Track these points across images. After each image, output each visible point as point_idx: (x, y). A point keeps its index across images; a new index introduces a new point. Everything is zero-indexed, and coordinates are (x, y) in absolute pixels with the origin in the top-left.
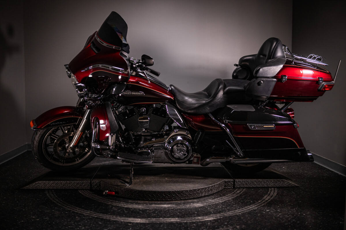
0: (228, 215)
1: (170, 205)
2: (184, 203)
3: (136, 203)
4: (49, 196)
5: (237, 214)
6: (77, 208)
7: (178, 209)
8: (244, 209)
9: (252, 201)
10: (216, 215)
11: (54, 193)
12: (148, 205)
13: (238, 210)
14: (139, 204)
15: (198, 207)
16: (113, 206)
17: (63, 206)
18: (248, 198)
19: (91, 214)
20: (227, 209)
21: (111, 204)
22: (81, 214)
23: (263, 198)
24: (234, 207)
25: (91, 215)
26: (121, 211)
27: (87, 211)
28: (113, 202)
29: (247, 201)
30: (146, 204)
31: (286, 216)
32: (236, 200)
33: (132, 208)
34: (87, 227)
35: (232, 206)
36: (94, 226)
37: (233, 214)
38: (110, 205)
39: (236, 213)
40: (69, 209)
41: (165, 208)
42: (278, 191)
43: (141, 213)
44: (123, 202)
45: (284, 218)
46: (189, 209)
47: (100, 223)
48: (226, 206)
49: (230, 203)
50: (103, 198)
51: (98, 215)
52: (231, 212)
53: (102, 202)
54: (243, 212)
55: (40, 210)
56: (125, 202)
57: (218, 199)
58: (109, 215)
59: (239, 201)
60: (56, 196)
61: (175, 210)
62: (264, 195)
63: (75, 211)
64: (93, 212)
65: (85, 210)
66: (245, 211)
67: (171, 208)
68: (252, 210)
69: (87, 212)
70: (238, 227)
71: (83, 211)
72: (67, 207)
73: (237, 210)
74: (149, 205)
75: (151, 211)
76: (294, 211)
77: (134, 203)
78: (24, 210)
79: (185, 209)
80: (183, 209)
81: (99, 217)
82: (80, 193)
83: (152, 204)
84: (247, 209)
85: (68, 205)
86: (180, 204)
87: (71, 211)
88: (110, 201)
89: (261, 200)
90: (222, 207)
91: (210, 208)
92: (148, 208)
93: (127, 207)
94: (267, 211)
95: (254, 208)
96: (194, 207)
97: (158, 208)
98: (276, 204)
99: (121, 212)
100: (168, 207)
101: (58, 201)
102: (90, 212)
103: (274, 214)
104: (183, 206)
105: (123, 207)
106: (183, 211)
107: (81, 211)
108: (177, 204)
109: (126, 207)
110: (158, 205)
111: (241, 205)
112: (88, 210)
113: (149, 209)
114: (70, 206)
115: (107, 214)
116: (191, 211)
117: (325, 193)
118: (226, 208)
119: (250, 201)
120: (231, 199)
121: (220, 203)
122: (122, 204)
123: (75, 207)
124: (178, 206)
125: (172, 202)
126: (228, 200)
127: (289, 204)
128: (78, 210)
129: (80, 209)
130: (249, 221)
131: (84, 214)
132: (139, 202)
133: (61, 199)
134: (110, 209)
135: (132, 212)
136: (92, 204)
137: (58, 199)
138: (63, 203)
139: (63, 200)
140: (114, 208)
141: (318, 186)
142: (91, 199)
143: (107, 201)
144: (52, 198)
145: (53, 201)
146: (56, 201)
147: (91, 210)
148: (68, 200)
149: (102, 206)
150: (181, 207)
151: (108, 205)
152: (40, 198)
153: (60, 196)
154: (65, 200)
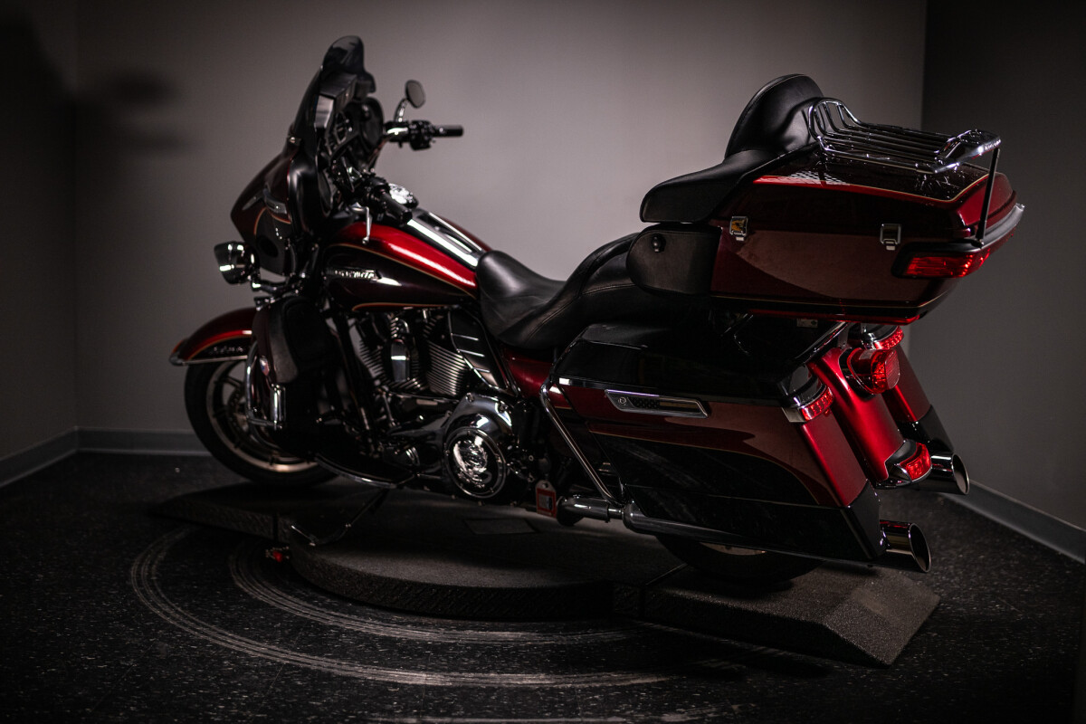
1: (520, 634)
2: (567, 629)
3: (414, 624)
4: (140, 595)
6: (226, 633)
7: (546, 645)
11: (156, 584)
12: (451, 629)
14: (425, 626)
15: (609, 643)
16: (341, 631)
17: (185, 625)
19: (270, 652)
21: (335, 624)
22: (239, 653)
25: (271, 658)
26: (367, 646)
27: (260, 644)
28: (342, 617)
30: (447, 627)
33: (401, 638)
34: (256, 695)
36: (278, 690)
38: (332, 627)
40: (202, 637)
41: (506, 642)
43: (428, 654)
44: (374, 618)
46: (581, 649)
47: (299, 683)
50: (310, 606)
51: (292, 658)
53: (308, 617)
55: (111, 638)
56: (379, 619)
58: (329, 660)
60: (163, 596)
61: (538, 650)
63: (218, 642)
64: (278, 646)
65: (250, 641)
67: (525, 641)
69: (258, 646)
70: (735, 707)
71: (246, 642)
72: (197, 631)
74: (454, 631)
75: (461, 648)
77: (409, 623)
78: (59, 635)
79: (570, 646)
80: (562, 647)
81: (297, 664)
82: (240, 588)
83: (464, 628)
85: (198, 624)
86: (554, 630)
87: (207, 642)
88: (332, 615)
92: (452, 642)
93: (387, 635)
96: (597, 643)
97: (483, 643)
99: (368, 651)
100: (516, 641)
101: (167, 609)
102: (270, 649)
104: (564, 638)
105: (374, 636)
106: (562, 654)
107: (239, 643)
108: (544, 631)
109: (382, 634)
110: (485, 631)
112: (264, 642)
113: (455, 644)
114: (207, 627)
115: (320, 656)
116: (589, 655)
117: (1013, 608)
122: (371, 626)
123: (221, 631)
124: (548, 638)
125: (528, 623)
128: (229, 641)
129: (238, 637)
130: (772, 691)
131: (251, 652)
132: (424, 620)
133: (178, 606)
134: (332, 640)
135: (401, 650)
136: (274, 623)
137: (169, 605)
138: (185, 617)
139: (183, 608)
140: (344, 636)
141: (993, 589)
142: (274, 607)
143: (323, 615)
144: (148, 599)
145: (154, 610)
146: (161, 610)
147: (272, 640)
148: (200, 609)
149: (305, 629)
150: (558, 641)
151: (325, 628)
152: (112, 600)
153: (176, 596)
154: (191, 609)
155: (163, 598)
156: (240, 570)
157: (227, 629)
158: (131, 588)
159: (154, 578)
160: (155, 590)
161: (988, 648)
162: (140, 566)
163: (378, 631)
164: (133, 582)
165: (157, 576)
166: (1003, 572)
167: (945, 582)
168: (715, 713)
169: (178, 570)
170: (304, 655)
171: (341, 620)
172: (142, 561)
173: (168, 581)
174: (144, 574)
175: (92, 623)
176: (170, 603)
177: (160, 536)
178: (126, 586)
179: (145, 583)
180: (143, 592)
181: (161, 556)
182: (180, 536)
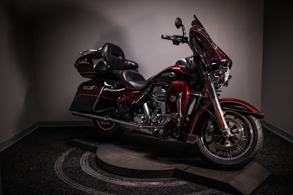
1: (158, 183)
2: (170, 181)
3: (130, 181)
4: (58, 174)
5: (215, 192)
6: (81, 185)
7: (165, 186)
10: (197, 193)
12: (139, 182)
14: (132, 181)
15: (182, 185)
16: (110, 184)
17: (70, 183)
19: (92, 191)
22: (84, 192)
25: (93, 193)
26: (118, 188)
27: (90, 189)
28: (111, 179)
30: (138, 181)
33: (126, 186)
37: (212, 192)
38: (108, 182)
40: (74, 187)
41: (154, 186)
43: (134, 190)
46: (174, 187)
50: (102, 175)
51: (98, 193)
52: (210, 190)
53: (102, 179)
55: (51, 188)
56: (120, 179)
58: (108, 193)
61: (163, 188)
63: (78, 189)
64: (94, 189)
65: (87, 188)
67: (159, 185)
69: (89, 189)
71: (86, 188)
72: (73, 185)
74: (140, 183)
76: (265, 189)
77: (128, 180)
78: (37, 188)
79: (171, 187)
80: (169, 187)
82: (83, 170)
83: (142, 182)
85: (73, 183)
86: (167, 181)
87: (76, 188)
88: (108, 178)
91: (192, 185)
93: (122, 185)
96: (178, 185)
97: (148, 186)
99: (118, 190)
100: (157, 185)
101: (65, 178)
102: (92, 190)
104: (170, 184)
105: (119, 185)
106: (169, 189)
107: (84, 189)
108: (165, 182)
109: (121, 184)
110: (148, 182)
113: (141, 187)
114: (75, 184)
115: (105, 192)
116: (176, 189)
122: (118, 182)
123: (79, 185)
124: (165, 184)
125: (160, 179)
128: (81, 188)
129: (84, 187)
131: (87, 192)
132: (132, 179)
133: (67, 177)
134: (108, 187)
135: (126, 189)
136: (93, 182)
137: (65, 177)
138: (70, 180)
139: (69, 178)
140: (111, 185)
141: (286, 163)
142: (93, 176)
143: (105, 179)
144: (60, 175)
145: (61, 178)
146: (63, 178)
147: (92, 187)
148: (73, 177)
149: (101, 183)
150: (168, 185)
151: (106, 183)
152: (50, 176)
153: (67, 174)
154: (71, 178)
155: (63, 175)
156: (83, 164)
157: (80, 184)
158: (55, 172)
159: (61, 168)
160: (61, 172)
161: (285, 184)
162: (57, 164)
163: (120, 183)
164: (55, 169)
165: (62, 167)
166: (289, 157)
167: (273, 161)
169: (67, 165)
170: (101, 192)
171: (110, 180)
172: (58, 162)
173: (65, 169)
174: (58, 167)
175: (46, 183)
176: (65, 176)
177: (62, 154)
178: (54, 171)
179: (59, 170)
180: (58, 172)
181: (62, 161)
182: (67, 154)
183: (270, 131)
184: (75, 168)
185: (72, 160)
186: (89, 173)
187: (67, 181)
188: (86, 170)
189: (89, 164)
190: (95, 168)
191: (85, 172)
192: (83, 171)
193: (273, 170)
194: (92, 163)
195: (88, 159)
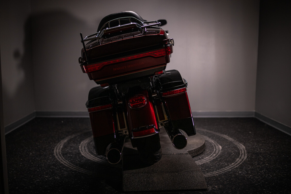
0: (207, 176)
4: (57, 158)
6: (81, 168)
8: (220, 171)
9: (227, 164)
13: (216, 171)
17: (70, 167)
18: (223, 161)
20: (206, 171)
22: (85, 174)
23: (235, 161)
24: (212, 169)
29: (222, 163)
31: (256, 177)
32: (213, 163)
35: (210, 168)
37: (212, 175)
39: (214, 174)
40: (75, 170)
42: (248, 155)
45: (254, 180)
48: (205, 168)
49: (208, 165)
52: (209, 173)
54: (220, 174)
55: (52, 171)
57: (198, 161)
59: (216, 164)
62: (236, 158)
63: (79, 171)
65: (88, 171)
66: (221, 172)
68: (227, 172)
70: (216, 187)
72: (74, 168)
73: (214, 172)
76: (262, 172)
78: (38, 170)
84: (223, 171)
85: (74, 166)
87: (77, 171)
89: (234, 162)
90: (202, 169)
94: (240, 173)
95: (228, 170)
98: (247, 166)
101: (65, 162)
103: (246, 175)
107: (85, 171)
111: (217, 167)
114: (76, 167)
117: (287, 156)
118: (205, 169)
119: (225, 164)
120: (209, 162)
121: (200, 165)
126: (206, 162)
127: (258, 166)
128: (82, 171)
130: (226, 182)
131: (88, 174)
133: (68, 161)
138: (70, 164)
139: (69, 162)
141: (282, 151)
142: (93, 161)
144: (60, 159)
145: (61, 162)
146: (63, 162)
148: (73, 162)
152: (50, 160)
153: (67, 158)
154: (71, 162)
155: (63, 159)
156: (83, 150)
158: (55, 156)
160: (61, 156)
161: (282, 168)
162: (56, 150)
164: (55, 154)
165: (61, 153)
166: (284, 146)
167: (269, 149)
168: (211, 188)
169: (66, 151)
172: (57, 148)
173: (64, 154)
174: (58, 152)
175: (46, 167)
176: (66, 160)
177: (60, 141)
178: (53, 156)
179: (58, 155)
180: (58, 157)
181: (61, 147)
182: (66, 141)
183: (264, 124)
184: (74, 153)
185: (71, 147)
186: (89, 158)
187: (67, 165)
188: (86, 155)
189: (89, 150)
190: (94, 154)
191: (85, 157)
192: (83, 156)
193: (269, 157)
194: (91, 150)
195: (87, 146)
